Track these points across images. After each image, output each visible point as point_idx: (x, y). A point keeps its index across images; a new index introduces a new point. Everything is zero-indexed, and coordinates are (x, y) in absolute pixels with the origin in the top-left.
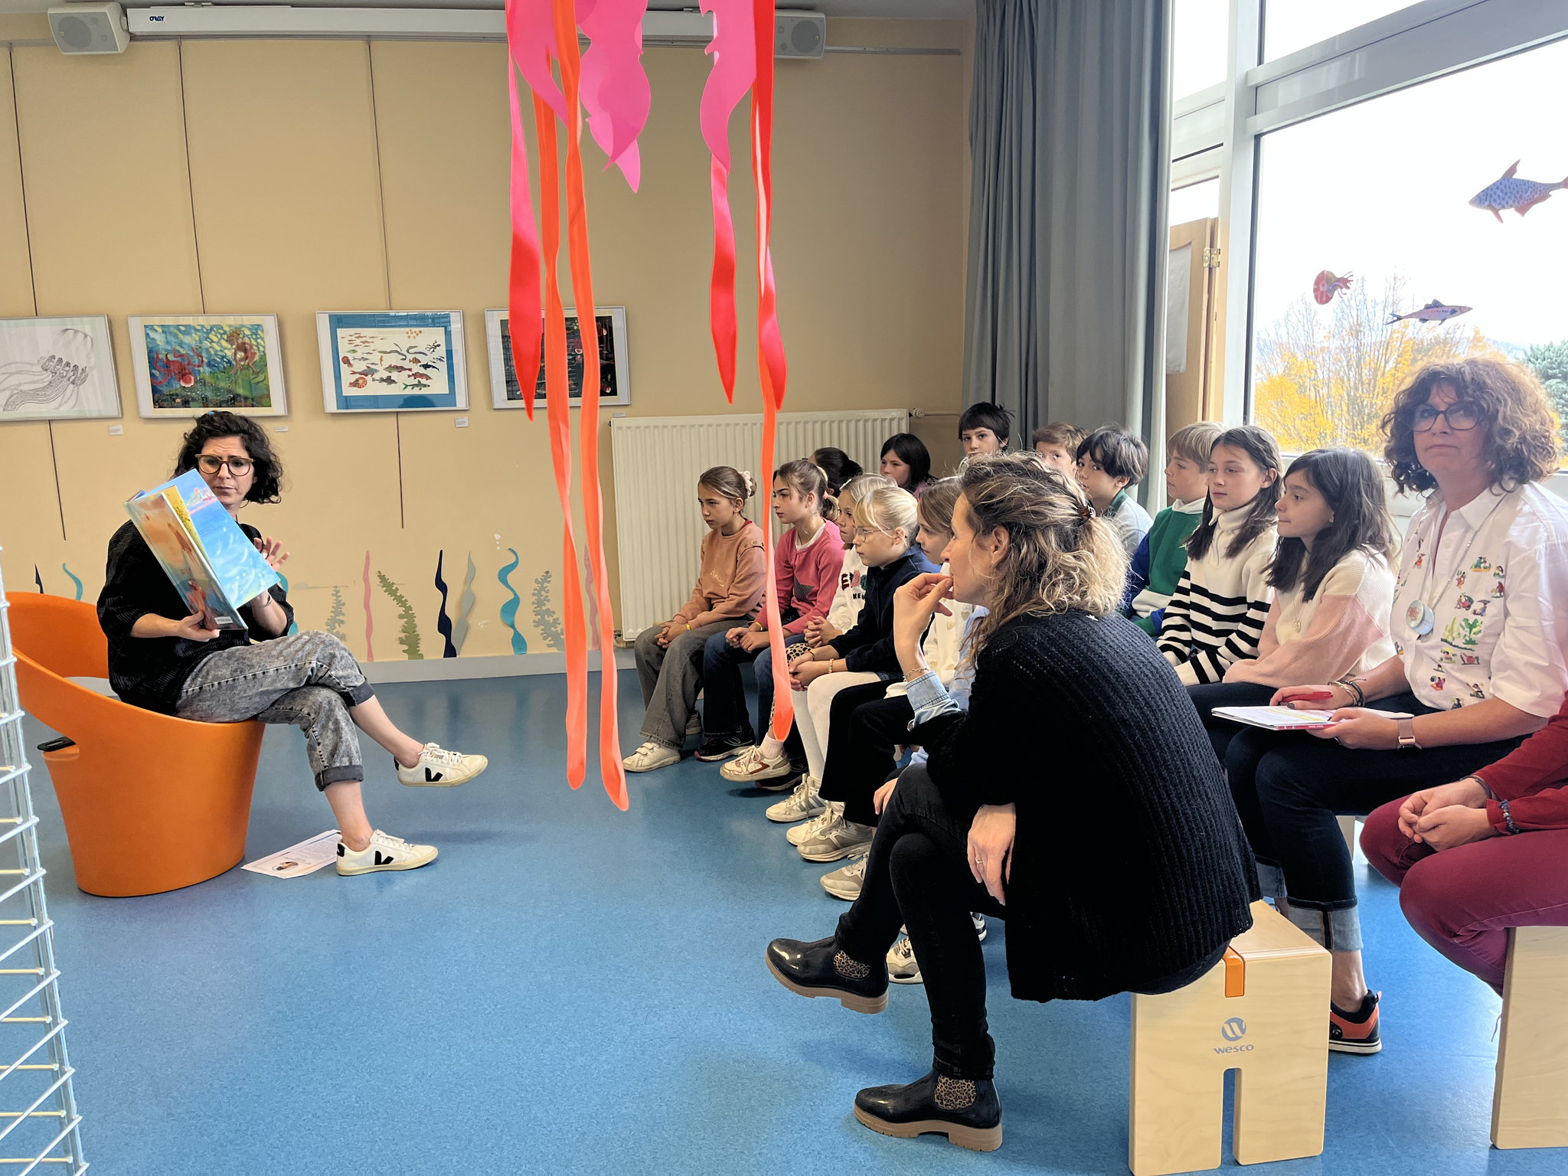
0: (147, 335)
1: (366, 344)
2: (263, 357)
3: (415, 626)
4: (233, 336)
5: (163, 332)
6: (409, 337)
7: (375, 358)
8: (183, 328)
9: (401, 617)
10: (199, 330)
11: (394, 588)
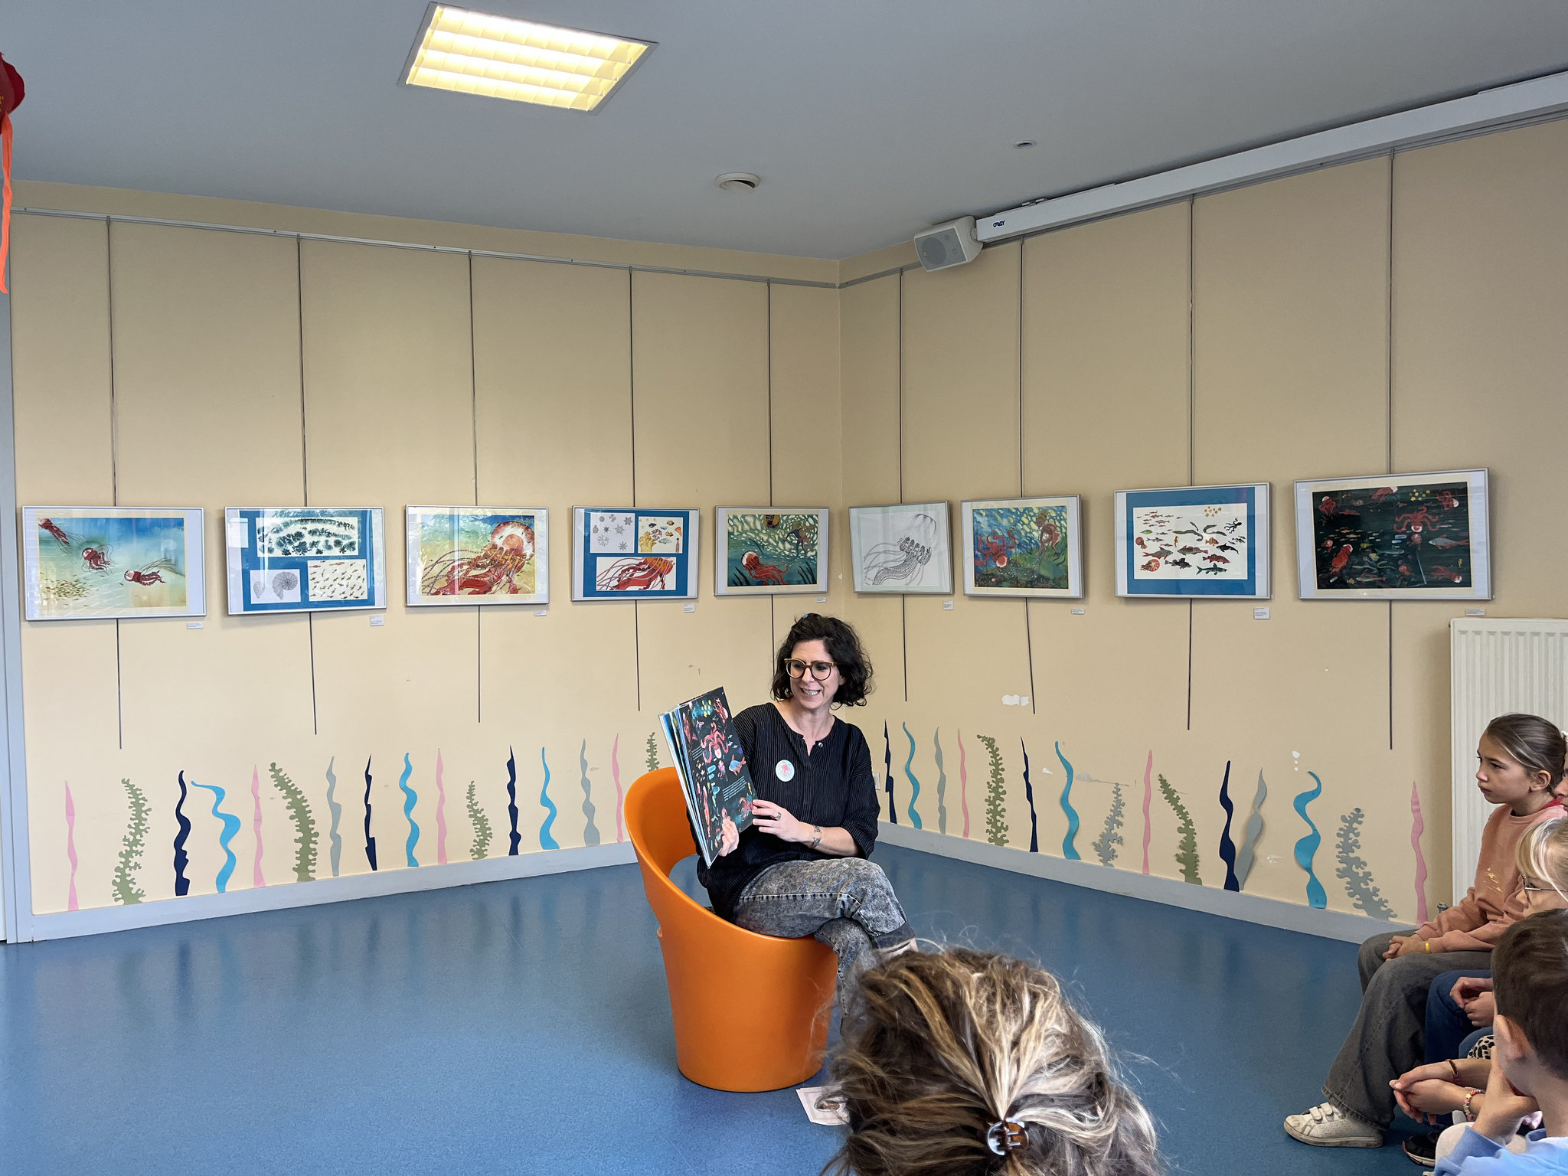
0: (974, 518)
1: (1162, 524)
2: (1065, 538)
3: (1195, 845)
4: (1041, 517)
5: (987, 515)
6: (1207, 515)
7: (1169, 539)
8: (1001, 512)
9: (1180, 830)
10: (1013, 513)
11: (1175, 796)
